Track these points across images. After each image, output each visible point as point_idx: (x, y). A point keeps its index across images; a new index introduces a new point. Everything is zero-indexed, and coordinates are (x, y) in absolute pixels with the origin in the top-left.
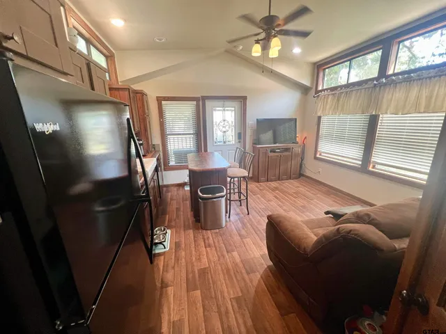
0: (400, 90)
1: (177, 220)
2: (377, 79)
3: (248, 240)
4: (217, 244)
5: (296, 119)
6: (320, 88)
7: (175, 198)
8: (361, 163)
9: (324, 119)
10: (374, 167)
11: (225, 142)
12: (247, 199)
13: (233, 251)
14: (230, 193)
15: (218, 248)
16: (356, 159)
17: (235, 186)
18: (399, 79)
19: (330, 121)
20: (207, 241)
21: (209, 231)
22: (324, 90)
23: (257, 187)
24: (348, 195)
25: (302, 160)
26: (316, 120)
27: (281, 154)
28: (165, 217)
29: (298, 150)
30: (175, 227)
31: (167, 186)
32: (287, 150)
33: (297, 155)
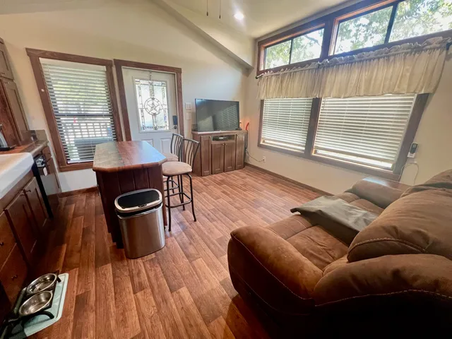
0: (342, 72)
1: (83, 251)
2: (321, 59)
3: (200, 262)
4: (153, 281)
5: (237, 103)
6: (262, 69)
7: (81, 212)
8: (304, 148)
9: (267, 104)
10: (316, 152)
11: (156, 128)
12: (192, 201)
13: (180, 287)
14: (168, 196)
15: (156, 287)
16: (299, 145)
17: (175, 186)
18: (341, 60)
19: (273, 105)
20: (136, 279)
21: (139, 260)
22: (267, 71)
23: (202, 182)
24: (294, 182)
25: (246, 148)
26: (259, 103)
27: (226, 142)
28: (61, 249)
29: (241, 137)
30: (77, 265)
31: (69, 194)
32: (230, 137)
33: (241, 143)
